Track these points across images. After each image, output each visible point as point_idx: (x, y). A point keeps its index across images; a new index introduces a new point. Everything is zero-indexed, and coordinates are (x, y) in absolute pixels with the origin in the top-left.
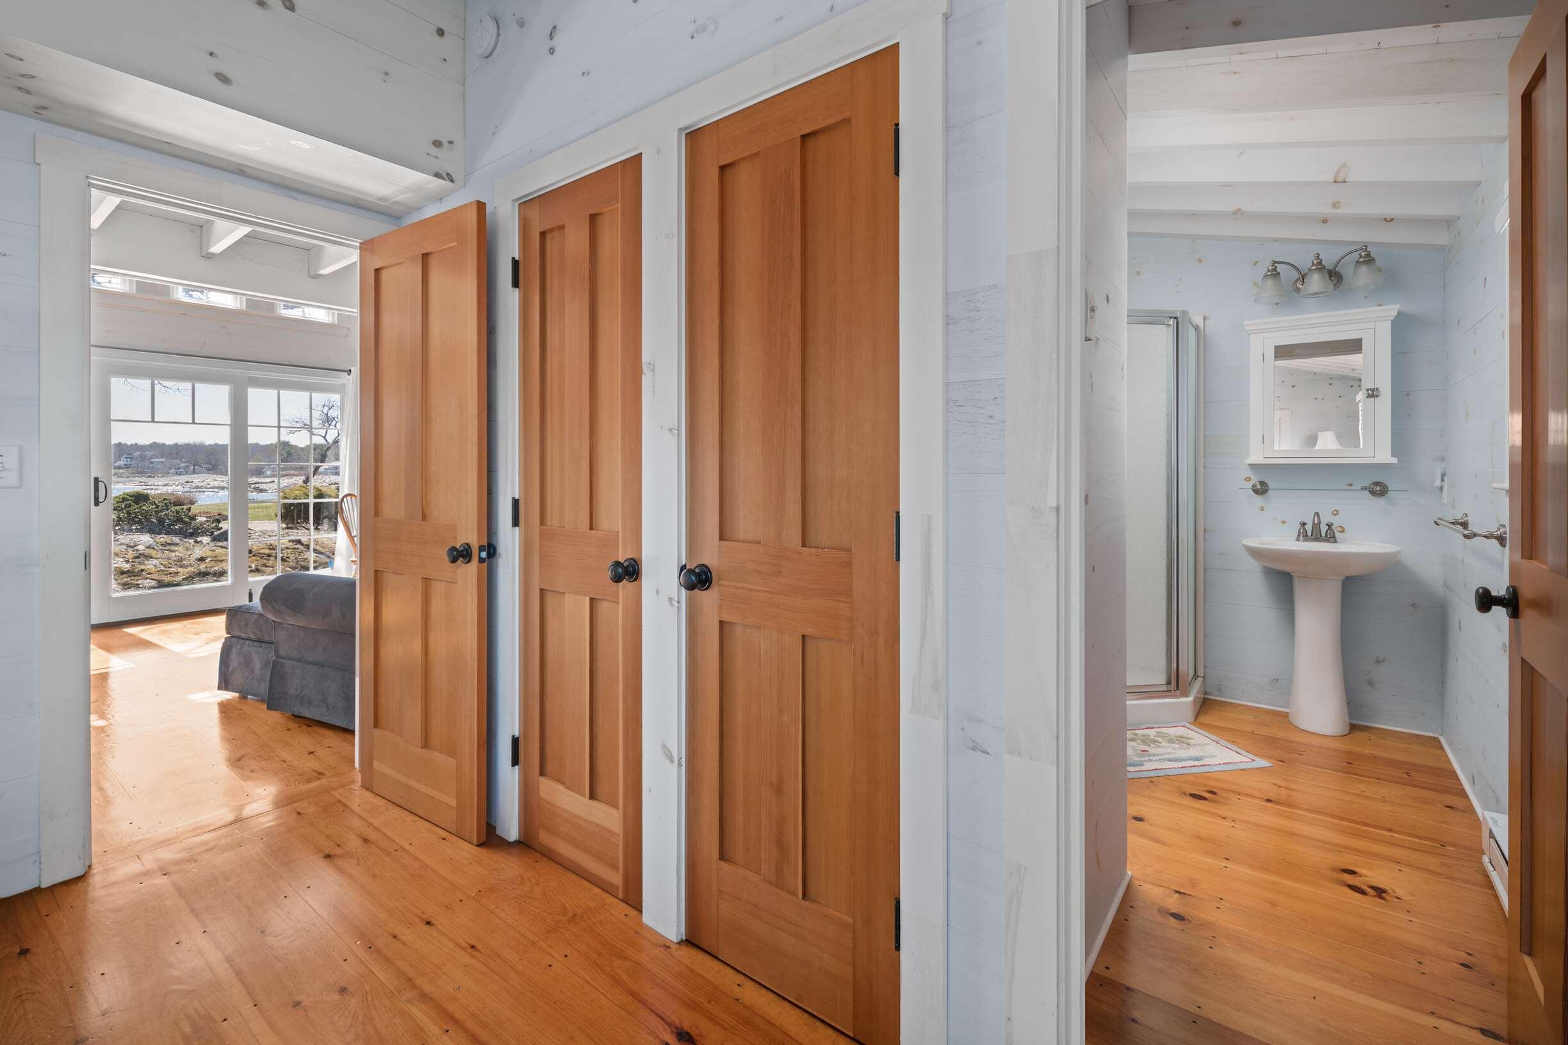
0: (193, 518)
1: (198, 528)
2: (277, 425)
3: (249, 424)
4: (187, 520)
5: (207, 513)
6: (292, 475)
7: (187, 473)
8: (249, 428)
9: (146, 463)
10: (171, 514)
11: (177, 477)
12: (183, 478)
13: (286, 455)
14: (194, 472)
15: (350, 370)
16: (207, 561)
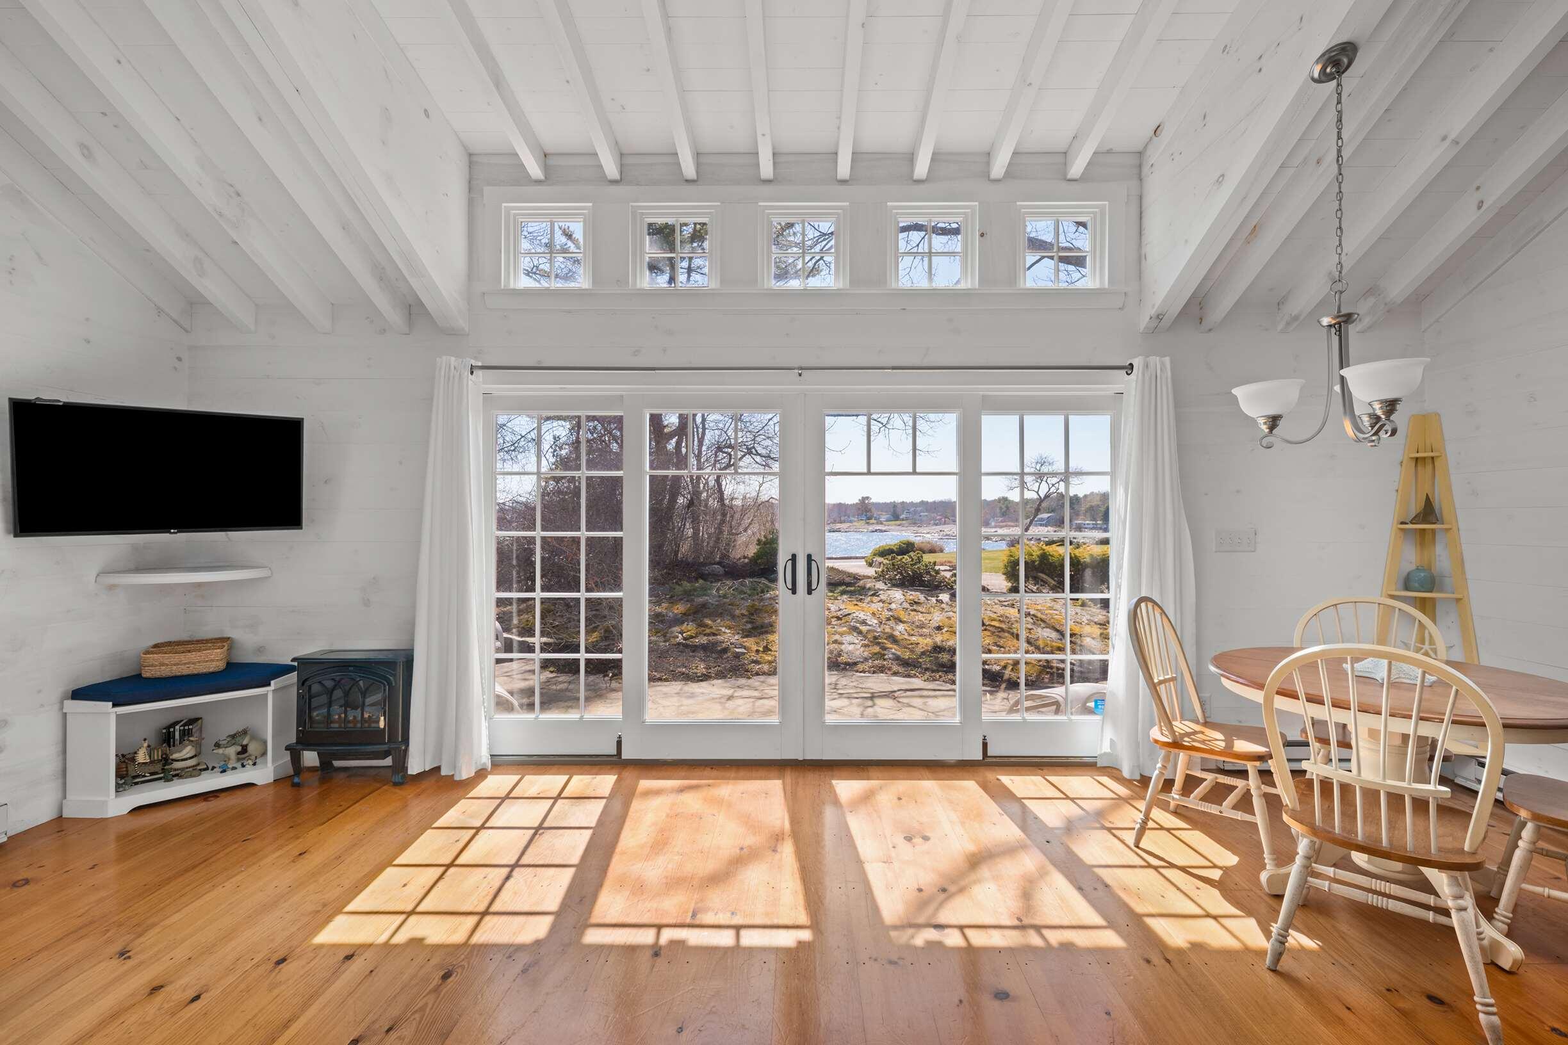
0: (937, 572)
1: (941, 582)
2: (1018, 470)
3: (984, 470)
4: (933, 573)
5: (949, 562)
6: (1010, 526)
7: (940, 524)
8: (984, 478)
9: (917, 517)
10: (922, 567)
11: (934, 527)
12: (939, 528)
13: (1005, 509)
14: (945, 523)
15: (1131, 365)
16: (944, 631)
